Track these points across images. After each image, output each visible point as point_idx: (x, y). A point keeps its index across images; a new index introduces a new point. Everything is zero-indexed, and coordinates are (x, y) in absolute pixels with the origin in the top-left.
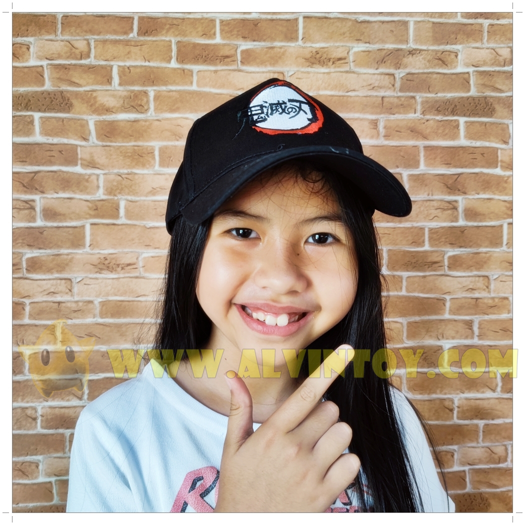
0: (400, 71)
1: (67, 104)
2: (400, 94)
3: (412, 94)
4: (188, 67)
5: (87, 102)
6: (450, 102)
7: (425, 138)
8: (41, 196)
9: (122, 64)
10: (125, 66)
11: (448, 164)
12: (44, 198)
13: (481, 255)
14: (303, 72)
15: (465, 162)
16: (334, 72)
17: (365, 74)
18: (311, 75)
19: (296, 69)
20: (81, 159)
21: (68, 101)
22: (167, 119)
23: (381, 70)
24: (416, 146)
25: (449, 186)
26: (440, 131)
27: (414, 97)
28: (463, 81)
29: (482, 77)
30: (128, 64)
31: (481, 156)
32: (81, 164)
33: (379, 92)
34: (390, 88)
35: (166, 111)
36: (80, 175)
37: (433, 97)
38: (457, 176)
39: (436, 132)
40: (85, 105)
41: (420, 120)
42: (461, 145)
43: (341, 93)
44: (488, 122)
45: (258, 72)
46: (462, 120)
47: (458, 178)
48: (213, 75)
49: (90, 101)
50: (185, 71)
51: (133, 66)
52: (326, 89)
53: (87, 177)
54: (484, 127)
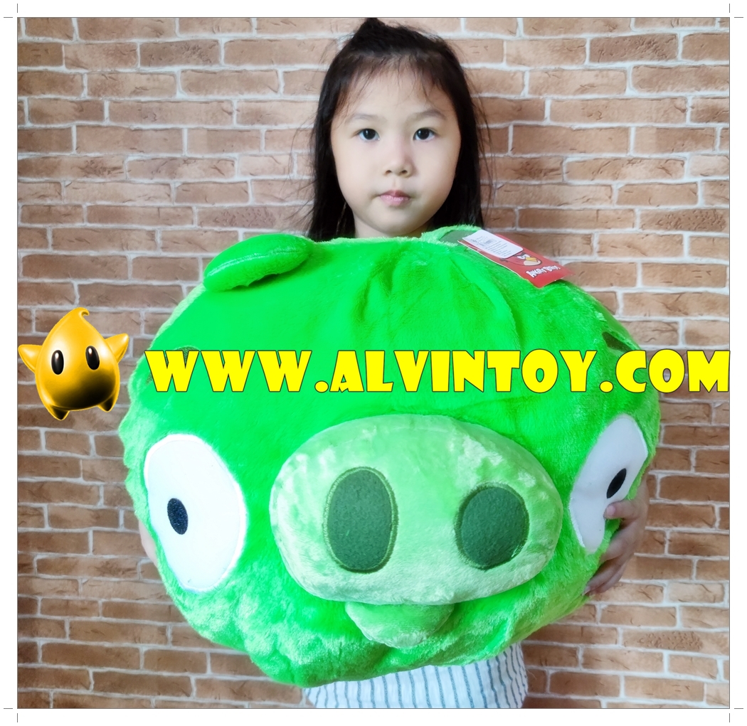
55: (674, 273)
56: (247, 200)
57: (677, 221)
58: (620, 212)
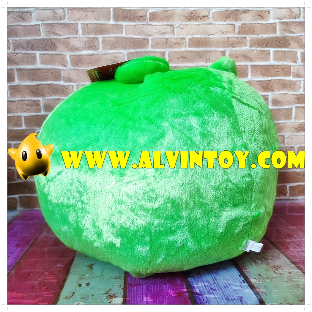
0: (238, 22)
1: (54, 46)
2: (238, 36)
3: (244, 36)
4: (120, 23)
5: (65, 45)
6: (265, 40)
7: (251, 61)
8: (43, 98)
9: (83, 22)
10: (85, 23)
11: (264, 75)
12: (44, 99)
13: (280, 124)
14: (184, 25)
15: (273, 73)
16: (201, 24)
17: (219, 25)
18: (189, 26)
19: (180, 23)
20: (63, 77)
21: (54, 44)
22: (109, 53)
23: (227, 22)
24: (246, 65)
25: (264, 87)
26: (260, 56)
27: (245, 38)
28: (273, 28)
29: (283, 25)
30: (86, 22)
31: (282, 70)
32: (63, 80)
33: (226, 35)
34: (232, 33)
35: (108, 49)
36: (63, 86)
37: (256, 37)
38: (268, 82)
39: (258, 57)
40: (64, 46)
41: (248, 50)
42: (270, 64)
43: (205, 36)
44: (286, 51)
45: (159, 25)
46: (272, 50)
47: (269, 82)
48: (134, 27)
49: (67, 44)
50: (119, 25)
51: (89, 24)
52: (197, 34)
53: (67, 87)
54: (283, 54)
55: (266, 70)
56: (40, 35)
57: (267, 43)
58: (239, 39)
